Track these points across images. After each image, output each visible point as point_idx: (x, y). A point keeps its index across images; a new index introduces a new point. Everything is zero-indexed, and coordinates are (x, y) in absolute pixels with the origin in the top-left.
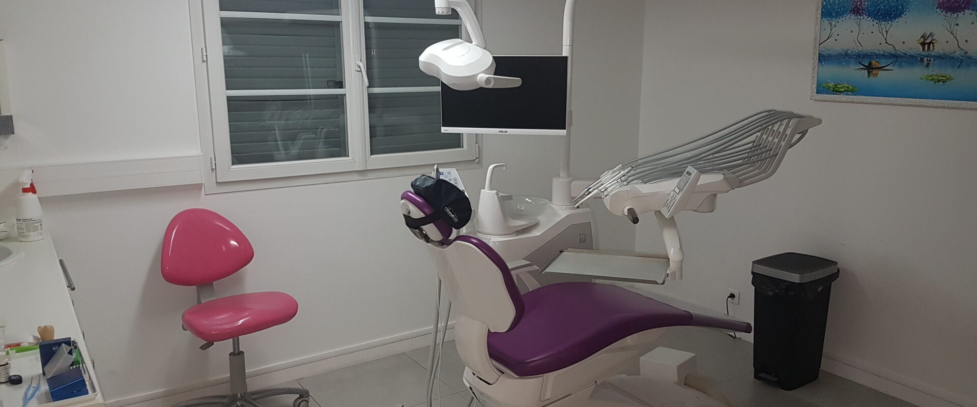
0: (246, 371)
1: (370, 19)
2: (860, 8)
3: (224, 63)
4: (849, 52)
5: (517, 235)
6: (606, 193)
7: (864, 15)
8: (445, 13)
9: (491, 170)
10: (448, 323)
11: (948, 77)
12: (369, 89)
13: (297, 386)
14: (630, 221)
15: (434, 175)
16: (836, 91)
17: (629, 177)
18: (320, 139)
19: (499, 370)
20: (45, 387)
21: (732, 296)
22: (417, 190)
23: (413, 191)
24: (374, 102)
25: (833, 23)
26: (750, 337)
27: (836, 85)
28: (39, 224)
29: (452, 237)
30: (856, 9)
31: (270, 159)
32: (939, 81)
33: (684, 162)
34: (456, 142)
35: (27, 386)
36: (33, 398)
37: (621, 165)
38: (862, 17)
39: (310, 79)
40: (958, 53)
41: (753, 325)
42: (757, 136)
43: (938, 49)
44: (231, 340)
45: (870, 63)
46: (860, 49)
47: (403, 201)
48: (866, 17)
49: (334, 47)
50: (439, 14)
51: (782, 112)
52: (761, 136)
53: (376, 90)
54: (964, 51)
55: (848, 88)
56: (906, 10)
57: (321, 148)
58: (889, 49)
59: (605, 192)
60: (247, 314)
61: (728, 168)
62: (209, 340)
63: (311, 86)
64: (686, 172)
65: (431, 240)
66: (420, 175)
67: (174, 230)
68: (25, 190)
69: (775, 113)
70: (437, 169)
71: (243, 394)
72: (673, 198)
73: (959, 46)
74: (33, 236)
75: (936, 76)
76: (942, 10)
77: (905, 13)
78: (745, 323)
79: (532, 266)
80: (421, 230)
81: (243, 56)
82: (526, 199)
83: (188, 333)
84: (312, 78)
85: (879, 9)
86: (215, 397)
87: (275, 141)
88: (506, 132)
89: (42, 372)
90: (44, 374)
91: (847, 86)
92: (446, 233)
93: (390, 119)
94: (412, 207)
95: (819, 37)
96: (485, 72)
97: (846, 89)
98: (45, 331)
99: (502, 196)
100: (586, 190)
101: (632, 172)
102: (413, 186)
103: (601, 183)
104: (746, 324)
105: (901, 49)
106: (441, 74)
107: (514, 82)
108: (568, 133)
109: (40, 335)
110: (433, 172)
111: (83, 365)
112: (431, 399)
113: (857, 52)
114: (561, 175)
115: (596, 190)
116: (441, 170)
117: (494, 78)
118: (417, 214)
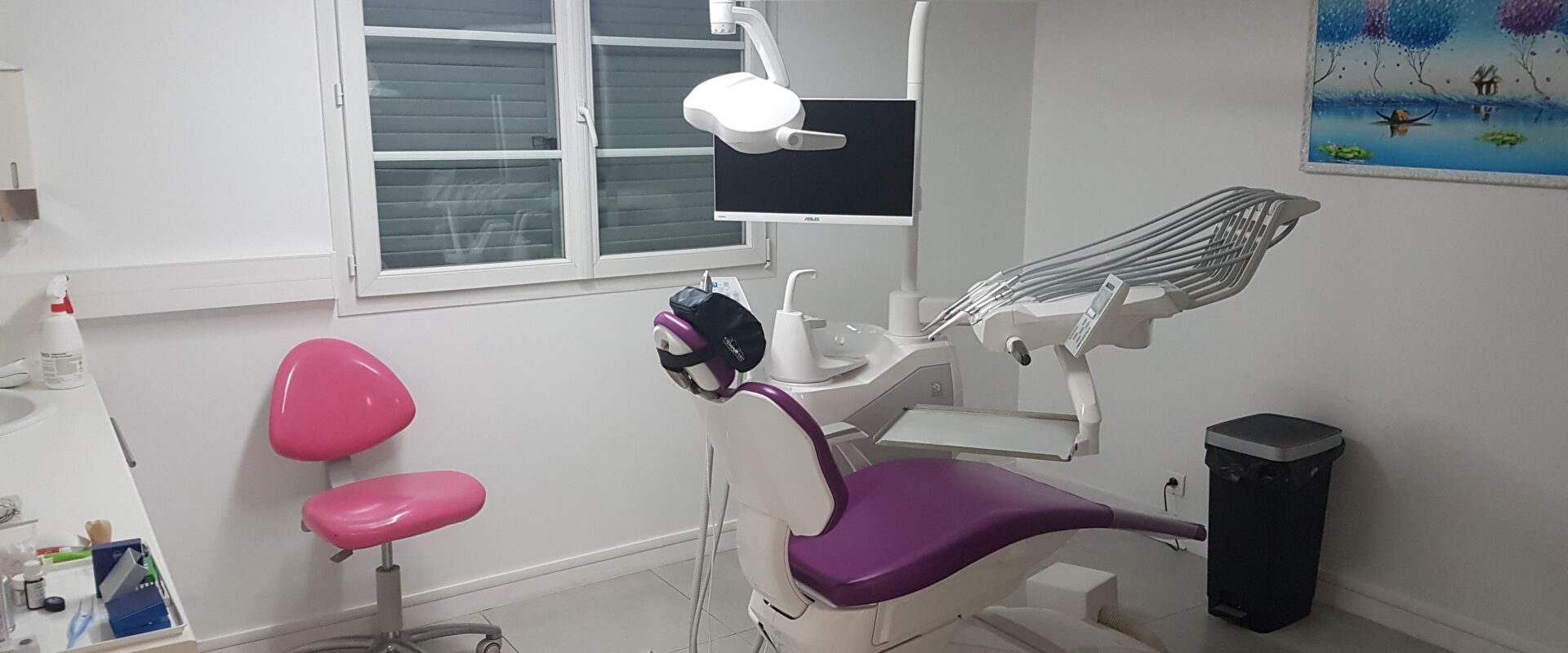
0: (403, 597)
1: (599, 40)
2: (1379, 26)
3: (371, 107)
4: (1361, 95)
5: (834, 383)
6: (977, 317)
7: (1386, 38)
8: (726, 32)
9: (793, 280)
10: (724, 523)
11: (1519, 136)
12: (599, 150)
13: (481, 621)
14: (1017, 362)
15: (703, 286)
16: (1341, 158)
17: (1014, 291)
18: (517, 229)
19: (808, 597)
20: (102, 616)
21: (1173, 483)
22: (680, 311)
23: (672, 312)
24: (606, 172)
25: (1336, 50)
26: (1201, 548)
27: (1340, 149)
28: (77, 362)
29: (734, 386)
30: (1372, 28)
31: (439, 261)
32: (1504, 142)
33: (1102, 268)
34: (734, 235)
35: (73, 615)
36: (84, 633)
37: (1000, 273)
38: (1382, 41)
39: (503, 135)
40: (1534, 99)
41: (1207, 528)
42: (1217, 228)
43: (1503, 91)
44: (380, 546)
45: (1395, 114)
46: (1379, 91)
47: (657, 328)
48: (1388, 41)
49: (544, 84)
50: (717, 33)
51: (1257, 191)
52: (1224, 227)
53: (609, 153)
54: (1545, 96)
55: (1359, 153)
56: (1452, 30)
57: (519, 245)
58: (1426, 92)
59: (977, 314)
60: (405, 506)
61: (1172, 279)
62: (346, 545)
63: (504, 147)
64: (1105, 283)
65: (702, 389)
66: (684, 288)
67: (289, 373)
68: (56, 308)
69: (1244, 192)
70: (709, 278)
71: (397, 634)
72: (1085, 324)
73: (1536, 89)
74: (69, 379)
75: (1499, 134)
76: (1509, 30)
77: (1450, 35)
78: (1196, 524)
79: (858, 431)
80: (686, 374)
81: (399, 98)
82: (849, 326)
83: (311, 535)
84: (506, 133)
85: (1410, 28)
86: (356, 638)
87: (446, 233)
88: (817, 219)
89: (95, 592)
90: (99, 595)
91: (1357, 149)
92: (725, 377)
93: (628, 198)
94: (671, 338)
95: (1313, 72)
96: (790, 124)
97: (1356, 154)
98: (98, 529)
99: (810, 321)
100: (946, 311)
101: (1019, 284)
102: (673, 303)
103: (969, 301)
104: (1197, 527)
105: (1443, 91)
106: (720, 126)
107: (836, 140)
108: (915, 220)
109: (90, 535)
110: (702, 282)
111: (160, 584)
112: (696, 642)
113: (1374, 95)
114: (902, 288)
115: (962, 313)
116: (714, 280)
117: (804, 134)
118: (678, 347)
